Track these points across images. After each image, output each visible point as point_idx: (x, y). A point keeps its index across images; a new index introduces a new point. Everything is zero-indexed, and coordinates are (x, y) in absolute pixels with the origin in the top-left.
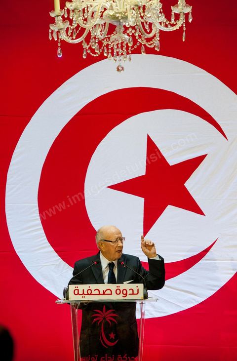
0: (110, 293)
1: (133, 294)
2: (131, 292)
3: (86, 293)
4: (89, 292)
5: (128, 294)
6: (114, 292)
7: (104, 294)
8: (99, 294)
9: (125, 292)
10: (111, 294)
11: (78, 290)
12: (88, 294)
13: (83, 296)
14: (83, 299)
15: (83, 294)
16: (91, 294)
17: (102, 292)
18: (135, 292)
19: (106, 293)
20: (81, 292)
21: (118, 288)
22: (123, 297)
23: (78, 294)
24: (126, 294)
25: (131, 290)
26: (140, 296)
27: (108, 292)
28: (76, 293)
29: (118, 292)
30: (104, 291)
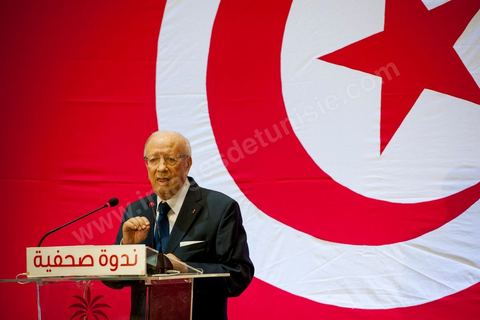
0: (90, 263)
1: (128, 264)
2: (123, 261)
3: (52, 263)
4: (58, 262)
5: (119, 264)
6: (96, 262)
7: (81, 264)
8: (73, 265)
9: (114, 262)
10: (92, 265)
11: (40, 257)
12: (56, 265)
13: (49, 268)
14: (49, 275)
15: (49, 265)
16: (60, 265)
17: (77, 262)
18: (132, 261)
19: (84, 263)
20: (45, 262)
21: (104, 253)
22: (112, 270)
23: (41, 265)
24: (116, 265)
25: (125, 258)
26: (139, 270)
27: (87, 261)
28: (38, 263)
29: (104, 260)
30: (81, 261)
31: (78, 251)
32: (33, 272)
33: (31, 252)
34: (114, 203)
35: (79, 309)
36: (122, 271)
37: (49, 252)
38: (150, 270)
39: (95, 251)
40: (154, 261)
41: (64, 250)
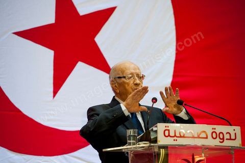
0: (205, 137)
1: (230, 139)
2: (227, 136)
3: (178, 135)
4: (182, 134)
5: (225, 139)
6: (210, 136)
7: (199, 137)
8: (193, 137)
9: (221, 137)
10: (207, 138)
11: (169, 130)
12: (181, 137)
13: (175, 138)
14: (175, 143)
15: (175, 136)
16: (184, 137)
17: (196, 135)
18: (233, 137)
19: (200, 136)
20: (172, 134)
21: (214, 130)
22: (220, 142)
23: (169, 135)
24: (223, 139)
25: (228, 135)
27: (203, 135)
28: (167, 134)
29: (214, 135)
36: (227, 143)
37: (175, 127)
39: (208, 128)
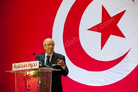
1: (35, 66)
2: (34, 65)
3: (18, 67)
6: (28, 65)
7: (24, 67)
8: (23, 67)
9: (31, 66)
12: (19, 67)
14: (17, 70)
15: (17, 67)
16: (20, 67)
17: (23, 66)
18: (35, 65)
20: (16, 67)
23: (16, 68)
24: (32, 66)
26: (37, 67)
27: (26, 66)
30: (24, 66)
31: (24, 63)
32: (14, 69)
33: (13, 65)
34: (34, 54)
35: (24, 78)
36: (33, 67)
37: (17, 64)
38: (40, 67)
39: (27, 63)
40: (41, 65)
41: (21, 64)
